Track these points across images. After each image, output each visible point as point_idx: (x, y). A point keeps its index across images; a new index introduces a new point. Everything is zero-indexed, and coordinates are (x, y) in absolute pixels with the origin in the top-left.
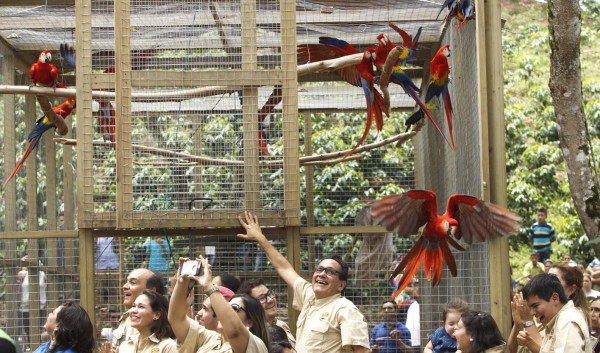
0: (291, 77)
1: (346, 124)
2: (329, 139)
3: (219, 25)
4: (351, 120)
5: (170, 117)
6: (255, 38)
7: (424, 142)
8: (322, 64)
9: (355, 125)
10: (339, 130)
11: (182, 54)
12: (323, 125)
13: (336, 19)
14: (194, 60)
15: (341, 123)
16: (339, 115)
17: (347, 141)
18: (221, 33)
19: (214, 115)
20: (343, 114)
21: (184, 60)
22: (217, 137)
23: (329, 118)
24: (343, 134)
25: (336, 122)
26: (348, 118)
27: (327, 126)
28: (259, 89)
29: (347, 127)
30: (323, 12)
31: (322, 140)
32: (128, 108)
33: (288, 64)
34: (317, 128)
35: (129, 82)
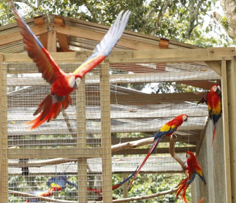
0: (107, 152)
1: (153, 181)
2: (143, 190)
3: (66, 120)
4: (156, 178)
5: (43, 176)
6: (85, 128)
7: (197, 192)
8: (129, 144)
9: (158, 181)
10: (148, 185)
11: (51, 138)
12: (138, 181)
13: (139, 116)
14: (58, 141)
15: (150, 180)
16: (149, 175)
17: (153, 191)
18: (69, 125)
19: (71, 175)
20: (151, 175)
21: (52, 141)
22: (72, 189)
23: (143, 177)
24: (151, 187)
25: (147, 180)
26: (154, 177)
27: (141, 182)
28: (87, 159)
29: (154, 182)
30: (131, 112)
31: (138, 191)
32: (6, 171)
33: (105, 144)
34: (135, 183)
35: (7, 156)
